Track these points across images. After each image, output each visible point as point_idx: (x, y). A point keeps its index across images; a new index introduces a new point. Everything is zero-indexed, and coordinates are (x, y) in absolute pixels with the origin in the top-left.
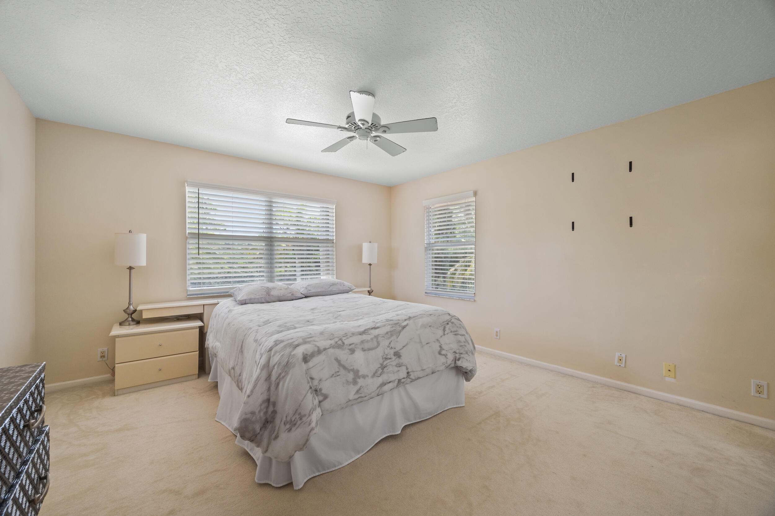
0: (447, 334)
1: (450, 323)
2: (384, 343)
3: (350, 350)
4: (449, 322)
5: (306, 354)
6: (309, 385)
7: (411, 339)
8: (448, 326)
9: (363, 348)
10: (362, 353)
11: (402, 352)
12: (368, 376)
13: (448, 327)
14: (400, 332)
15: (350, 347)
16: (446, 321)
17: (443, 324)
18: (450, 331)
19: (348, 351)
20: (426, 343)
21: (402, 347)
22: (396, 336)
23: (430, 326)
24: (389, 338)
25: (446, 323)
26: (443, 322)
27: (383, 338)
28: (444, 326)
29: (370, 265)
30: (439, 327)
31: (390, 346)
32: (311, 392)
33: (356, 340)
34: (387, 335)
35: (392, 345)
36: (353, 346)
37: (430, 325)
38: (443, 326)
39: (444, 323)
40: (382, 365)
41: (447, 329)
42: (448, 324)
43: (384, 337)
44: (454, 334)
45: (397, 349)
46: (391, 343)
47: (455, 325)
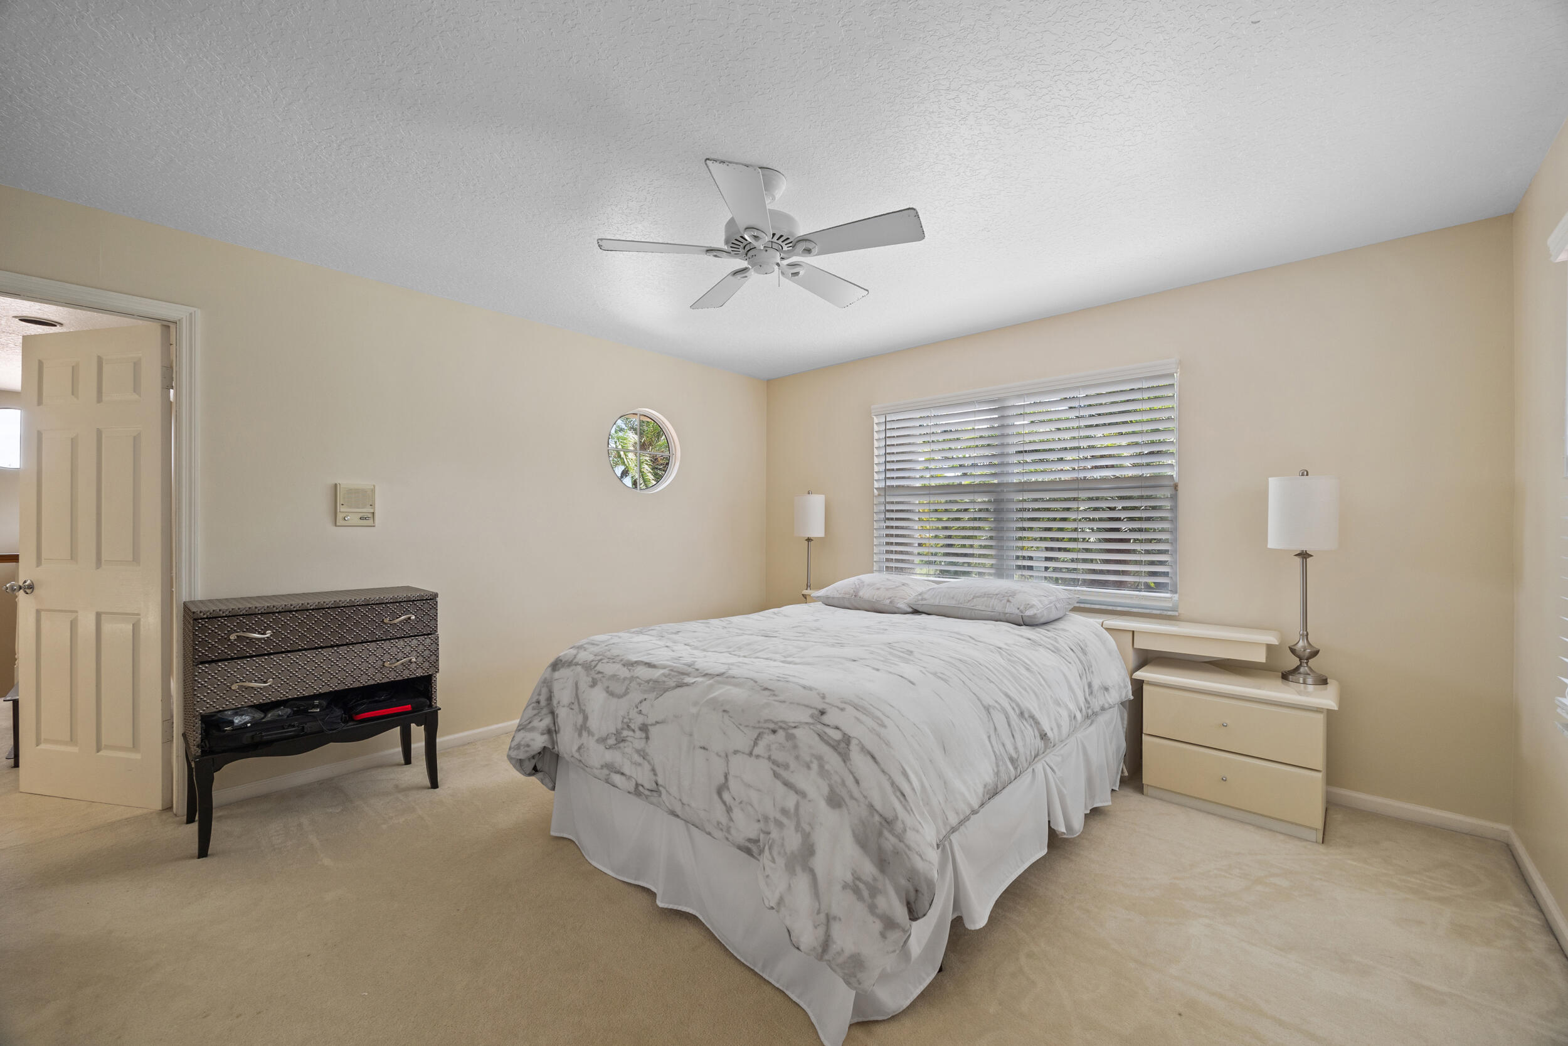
0: (758, 756)
1: (781, 733)
2: (635, 696)
3: (593, 679)
4: (781, 728)
5: (561, 661)
6: (537, 697)
7: (676, 717)
8: (772, 737)
9: (608, 687)
10: (604, 694)
11: (653, 731)
12: (593, 735)
13: (769, 738)
14: (666, 690)
15: (596, 676)
16: (776, 723)
17: (761, 725)
18: (766, 755)
19: (590, 679)
20: (702, 744)
21: (654, 723)
22: (657, 694)
23: (724, 711)
24: (645, 692)
25: (772, 726)
26: (766, 721)
27: (638, 686)
28: (761, 730)
29: (1304, 555)
30: (747, 726)
31: (639, 709)
32: (533, 707)
33: (609, 669)
34: (646, 684)
35: (644, 707)
36: (600, 675)
37: (727, 708)
38: (758, 731)
39: (766, 725)
40: (618, 733)
41: (762, 744)
42: (774, 732)
43: (640, 686)
44: (772, 769)
45: (650, 721)
46: (644, 703)
47: (795, 747)
